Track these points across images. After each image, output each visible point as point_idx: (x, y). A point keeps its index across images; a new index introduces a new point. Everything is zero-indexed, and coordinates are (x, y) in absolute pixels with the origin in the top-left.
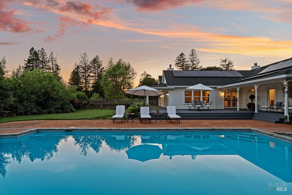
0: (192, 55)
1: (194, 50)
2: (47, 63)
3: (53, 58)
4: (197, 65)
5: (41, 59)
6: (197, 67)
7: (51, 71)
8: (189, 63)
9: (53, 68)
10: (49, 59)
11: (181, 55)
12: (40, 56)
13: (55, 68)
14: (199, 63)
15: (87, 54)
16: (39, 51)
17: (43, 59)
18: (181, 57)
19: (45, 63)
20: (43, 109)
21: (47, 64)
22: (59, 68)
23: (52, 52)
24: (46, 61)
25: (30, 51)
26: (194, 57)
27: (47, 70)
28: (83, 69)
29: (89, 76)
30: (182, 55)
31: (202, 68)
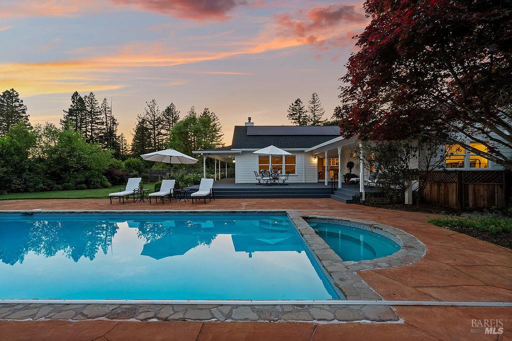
0: (313, 102)
1: (315, 95)
2: (99, 115)
3: (107, 107)
4: (321, 116)
5: (89, 109)
7: (105, 127)
8: (308, 114)
9: (106, 122)
10: (102, 109)
11: (296, 102)
12: (88, 105)
13: (109, 122)
14: (323, 114)
15: (157, 102)
16: (86, 96)
17: (92, 108)
18: (297, 105)
19: (94, 115)
20: (58, 184)
21: (99, 117)
22: (116, 122)
23: (105, 99)
24: (97, 112)
25: (73, 98)
26: (316, 104)
27: (98, 126)
28: (151, 124)
29: (159, 134)
30: (298, 102)
31: (328, 121)
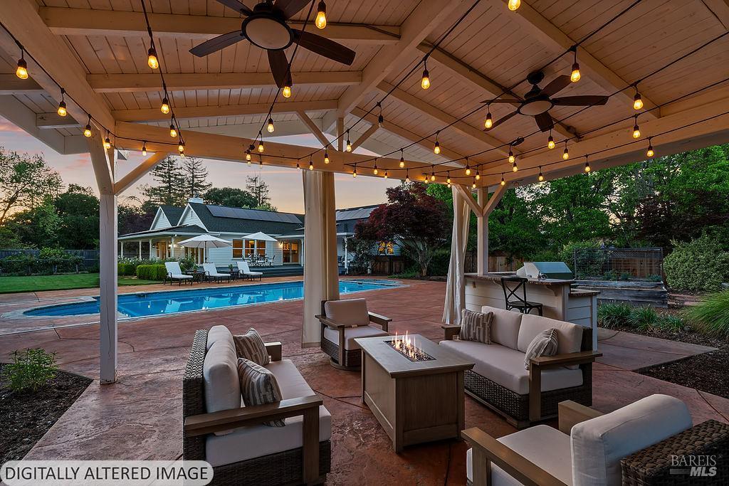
4: (202, 179)
6: (201, 184)
14: (205, 175)
31: (213, 187)
